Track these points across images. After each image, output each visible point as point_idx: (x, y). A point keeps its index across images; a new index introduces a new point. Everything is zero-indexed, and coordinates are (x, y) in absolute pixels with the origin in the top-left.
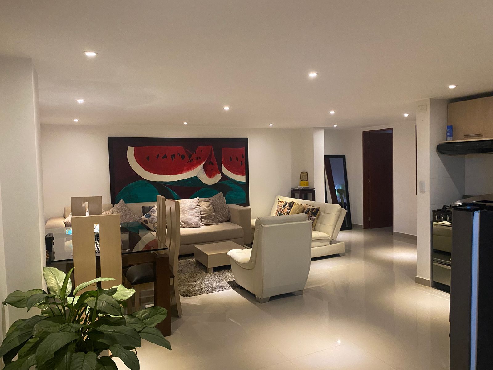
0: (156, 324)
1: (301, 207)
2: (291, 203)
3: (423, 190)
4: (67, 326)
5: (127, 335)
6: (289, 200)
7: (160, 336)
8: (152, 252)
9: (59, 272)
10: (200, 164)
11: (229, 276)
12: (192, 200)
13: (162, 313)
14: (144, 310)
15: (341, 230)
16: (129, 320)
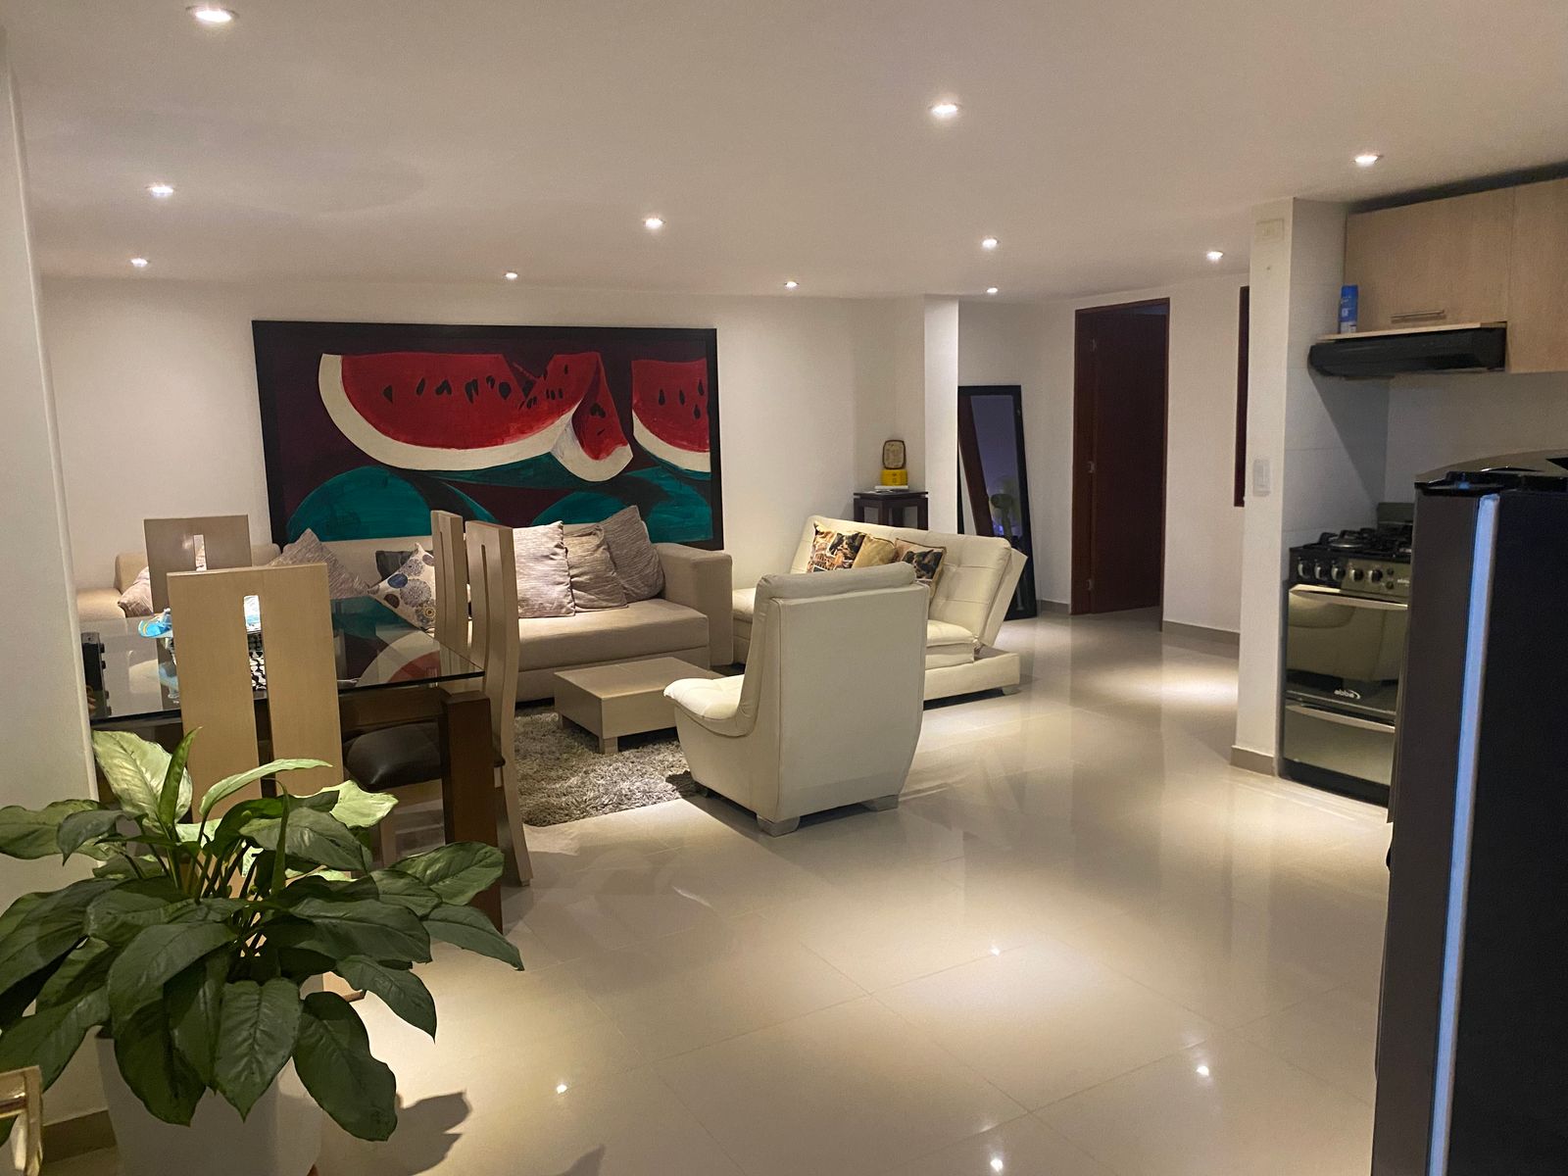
0: (471, 894)
1: (887, 548)
2: (854, 537)
3: (1262, 486)
4: (195, 906)
5: (386, 926)
6: (850, 528)
7: (487, 929)
8: (431, 685)
9: (146, 745)
10: (560, 412)
11: (671, 760)
12: (541, 529)
13: (488, 861)
14: (432, 855)
15: (1007, 619)
16: (387, 884)
